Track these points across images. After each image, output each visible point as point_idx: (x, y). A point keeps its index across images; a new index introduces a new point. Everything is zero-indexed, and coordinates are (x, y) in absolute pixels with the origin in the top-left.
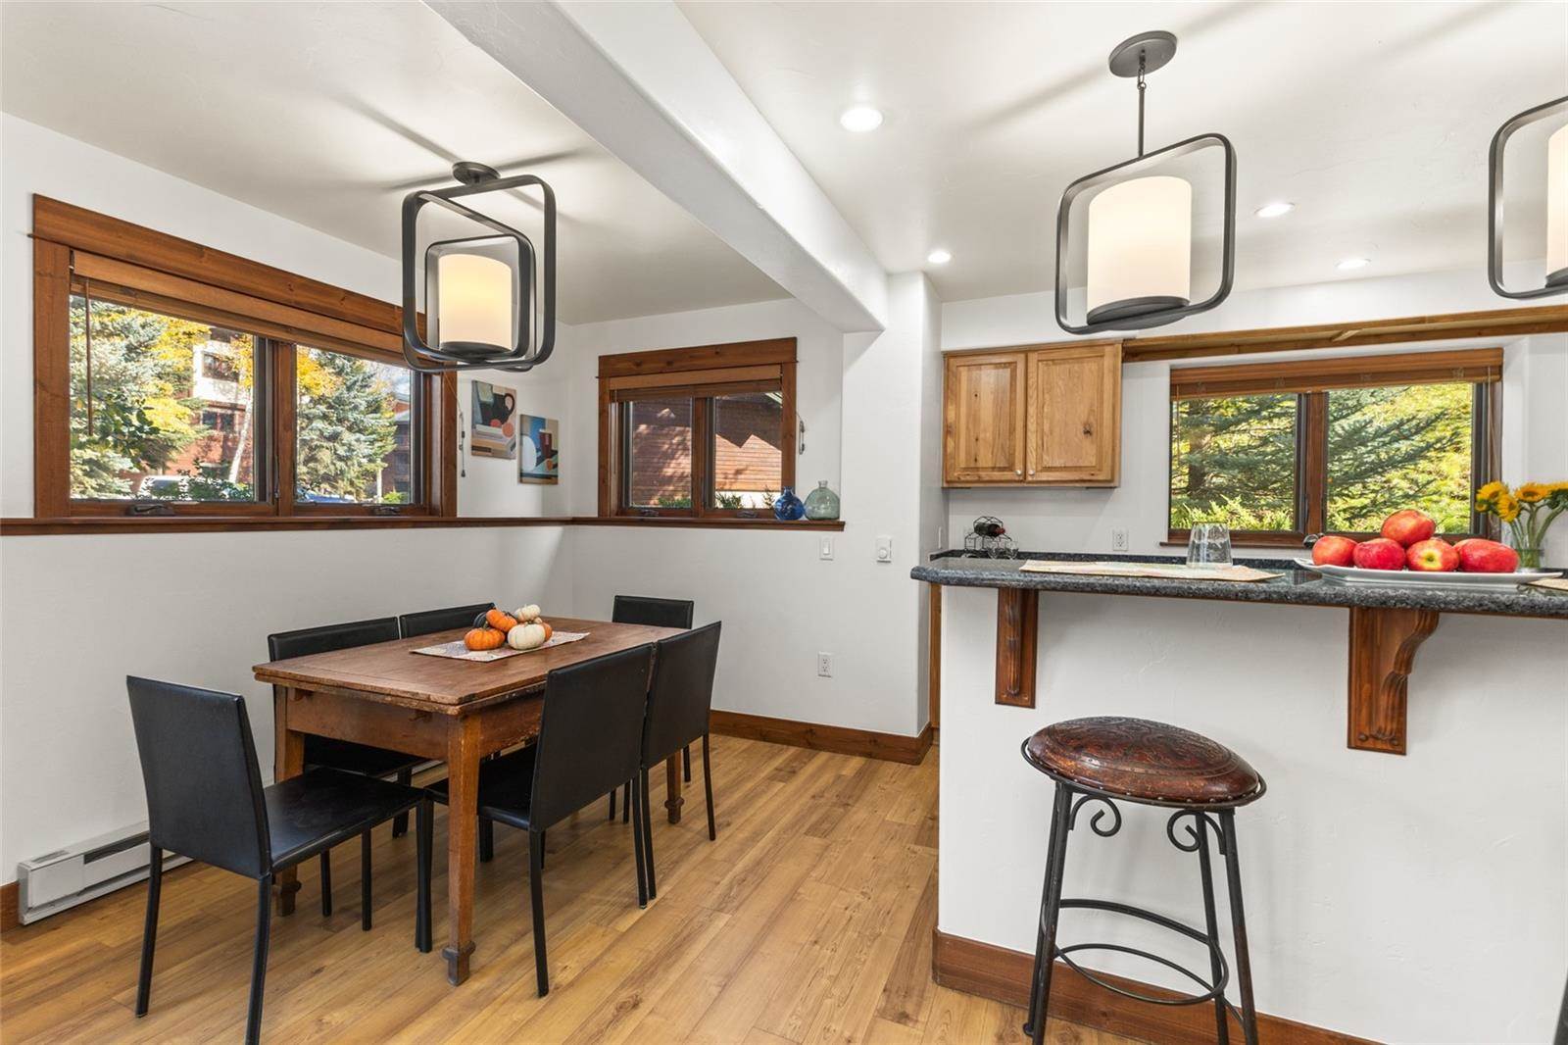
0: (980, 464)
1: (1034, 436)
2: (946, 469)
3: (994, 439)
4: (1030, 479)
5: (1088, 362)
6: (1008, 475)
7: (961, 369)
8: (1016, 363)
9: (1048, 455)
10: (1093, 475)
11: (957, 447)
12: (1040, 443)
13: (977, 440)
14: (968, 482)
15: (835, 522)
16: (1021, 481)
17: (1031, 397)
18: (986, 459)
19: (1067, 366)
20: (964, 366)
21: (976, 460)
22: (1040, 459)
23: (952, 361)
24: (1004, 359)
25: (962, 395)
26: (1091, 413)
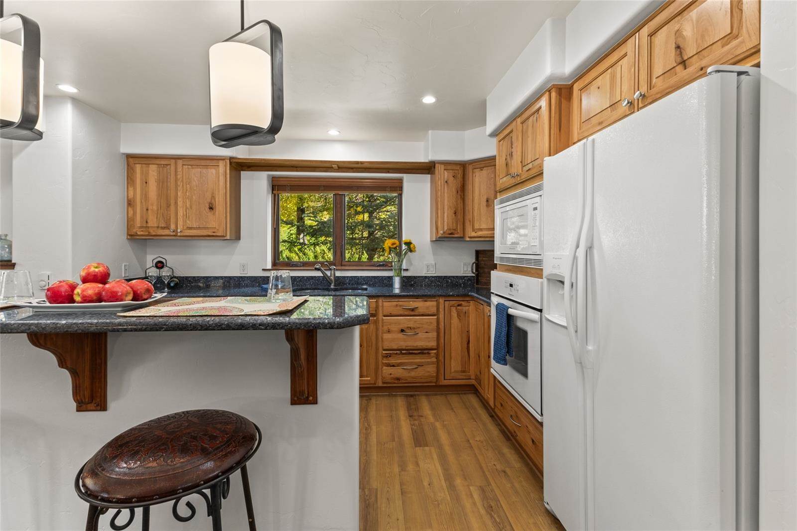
0: (149, 225)
1: (181, 209)
2: (129, 227)
3: (158, 210)
4: (179, 234)
5: (211, 168)
6: (166, 232)
7: (137, 165)
8: (170, 165)
9: (189, 220)
10: (214, 232)
11: (135, 213)
12: (185, 213)
13: (147, 210)
14: (142, 235)
15: (9, 263)
16: (175, 236)
17: (179, 186)
18: (153, 222)
19: (199, 170)
20: (139, 164)
21: (147, 222)
22: (185, 222)
23: (131, 160)
24: (163, 162)
25: (138, 181)
26: (213, 197)
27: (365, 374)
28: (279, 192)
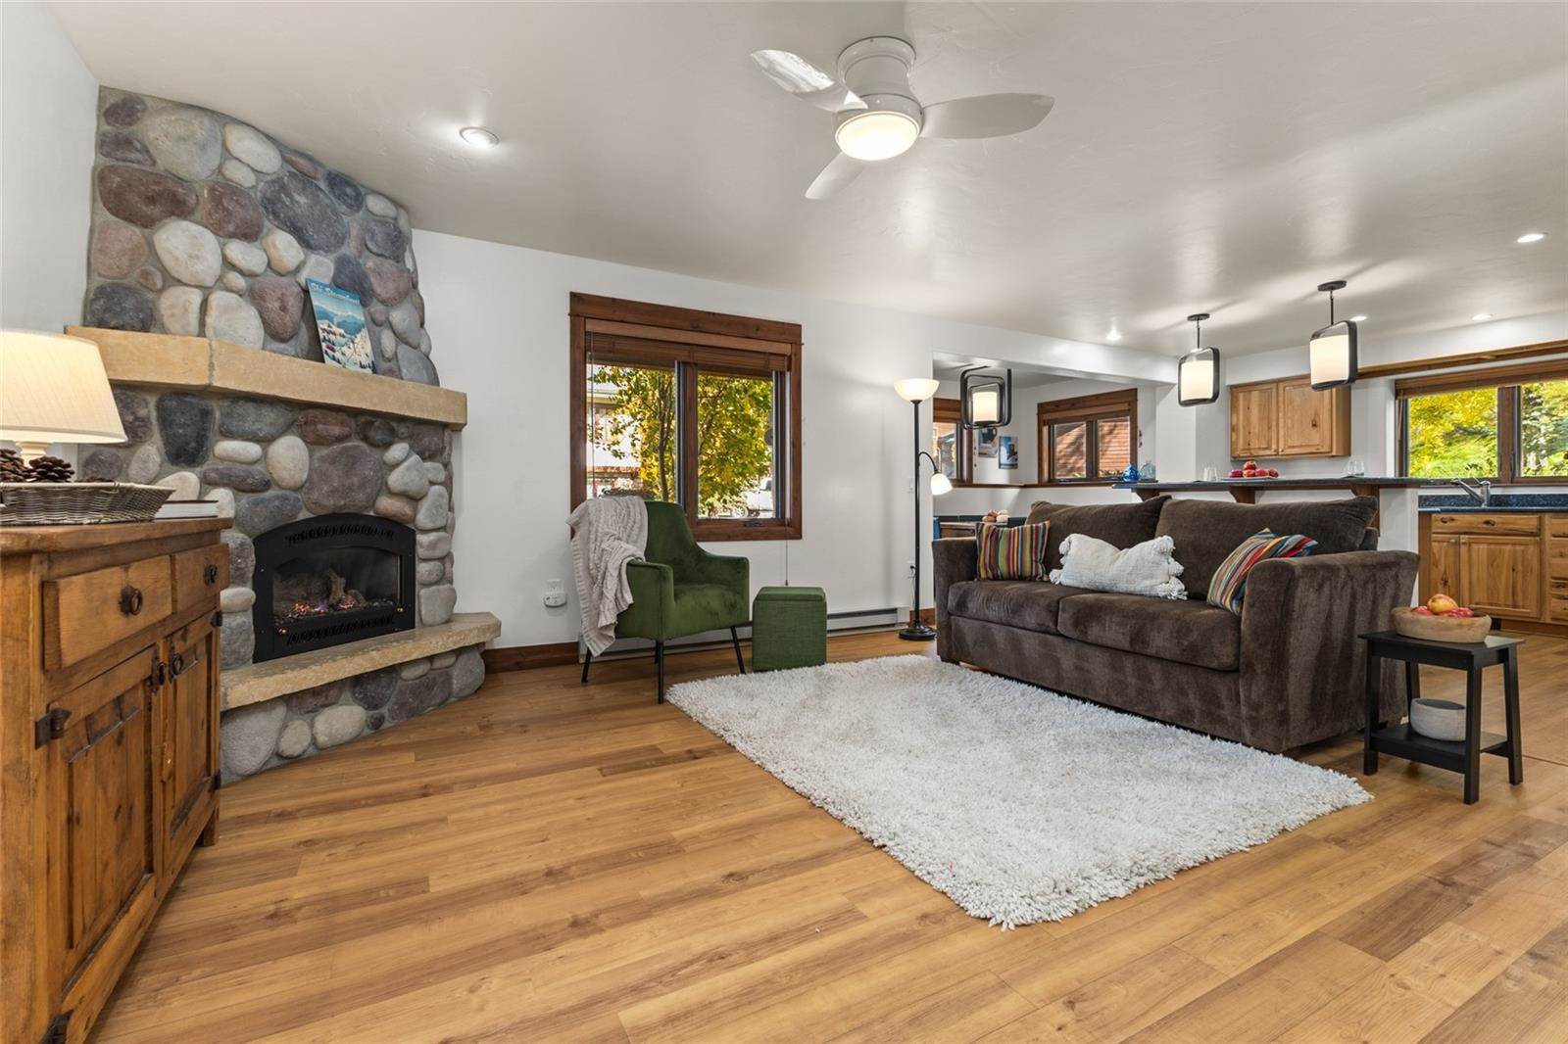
0: (1252, 447)
1: (1283, 430)
3: (1259, 432)
4: (1281, 453)
6: (1268, 452)
7: (1240, 394)
8: (1271, 389)
9: (1291, 440)
10: (1317, 449)
11: (1237, 437)
12: (1286, 433)
13: (1250, 433)
14: (1245, 457)
16: (1276, 455)
17: (1281, 408)
18: (1255, 444)
19: (1302, 389)
20: (1242, 392)
21: (1249, 444)
22: (1286, 441)
23: (1234, 390)
24: (1265, 387)
25: (1241, 408)
26: (1317, 414)
27: (1521, 603)
28: (1406, 397)
